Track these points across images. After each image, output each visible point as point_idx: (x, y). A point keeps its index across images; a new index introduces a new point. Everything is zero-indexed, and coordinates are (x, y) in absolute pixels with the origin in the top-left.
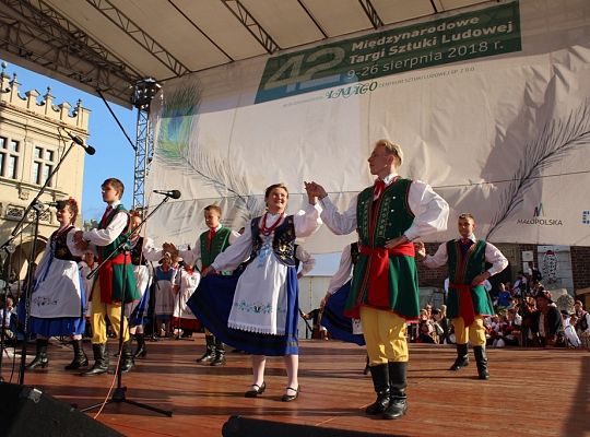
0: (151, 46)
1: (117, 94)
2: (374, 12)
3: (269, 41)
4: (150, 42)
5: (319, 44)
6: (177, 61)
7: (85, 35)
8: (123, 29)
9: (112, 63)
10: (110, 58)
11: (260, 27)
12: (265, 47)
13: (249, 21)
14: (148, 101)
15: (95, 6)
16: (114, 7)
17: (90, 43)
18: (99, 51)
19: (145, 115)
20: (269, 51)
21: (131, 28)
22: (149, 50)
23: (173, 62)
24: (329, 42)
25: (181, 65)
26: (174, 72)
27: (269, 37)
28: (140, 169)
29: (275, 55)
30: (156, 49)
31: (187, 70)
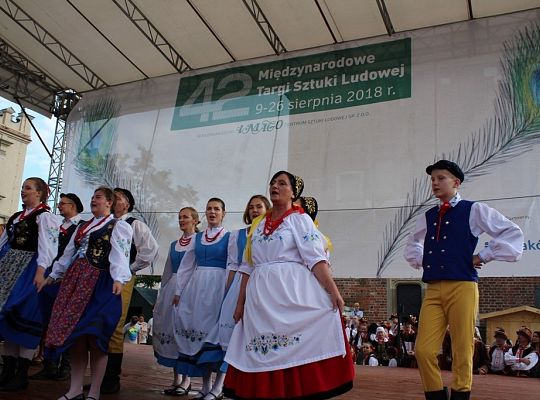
0: (69, 59)
1: (36, 102)
2: (277, 38)
3: (180, 61)
4: (67, 55)
5: (228, 67)
6: (94, 75)
7: (5, 44)
8: (40, 41)
9: (31, 73)
10: (31, 68)
11: (170, 47)
12: (175, 67)
13: (160, 41)
14: (67, 111)
15: (11, 16)
16: (32, 19)
17: (10, 52)
18: (19, 60)
19: (63, 124)
20: (179, 71)
21: (48, 40)
22: (65, 62)
23: (90, 75)
24: (236, 65)
25: (99, 78)
26: (91, 84)
27: (179, 57)
28: (54, 175)
29: (186, 75)
30: (73, 61)
31: (105, 83)
